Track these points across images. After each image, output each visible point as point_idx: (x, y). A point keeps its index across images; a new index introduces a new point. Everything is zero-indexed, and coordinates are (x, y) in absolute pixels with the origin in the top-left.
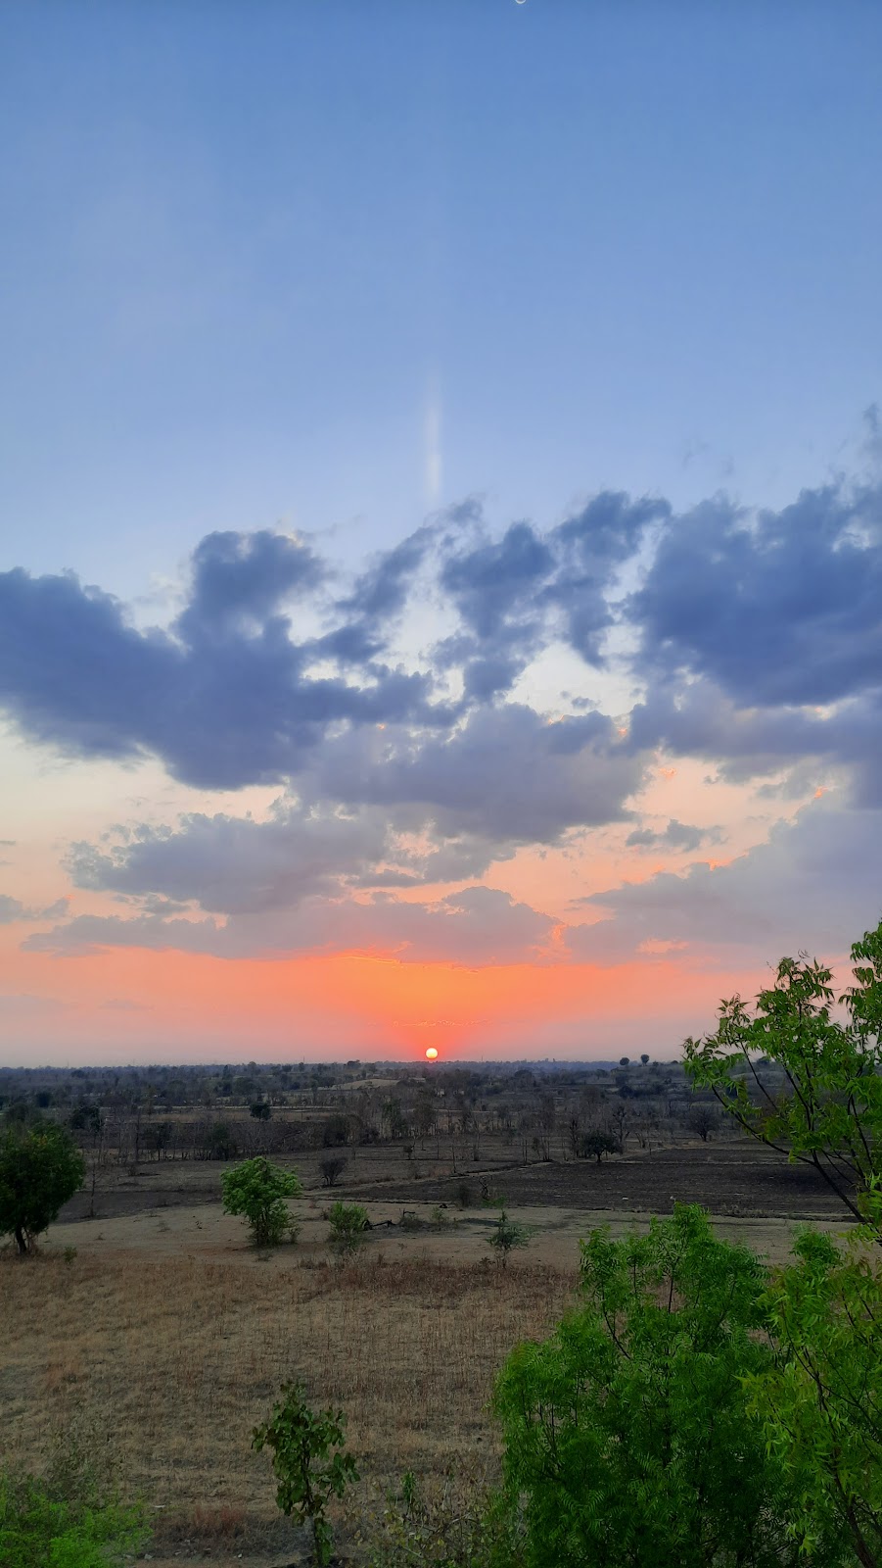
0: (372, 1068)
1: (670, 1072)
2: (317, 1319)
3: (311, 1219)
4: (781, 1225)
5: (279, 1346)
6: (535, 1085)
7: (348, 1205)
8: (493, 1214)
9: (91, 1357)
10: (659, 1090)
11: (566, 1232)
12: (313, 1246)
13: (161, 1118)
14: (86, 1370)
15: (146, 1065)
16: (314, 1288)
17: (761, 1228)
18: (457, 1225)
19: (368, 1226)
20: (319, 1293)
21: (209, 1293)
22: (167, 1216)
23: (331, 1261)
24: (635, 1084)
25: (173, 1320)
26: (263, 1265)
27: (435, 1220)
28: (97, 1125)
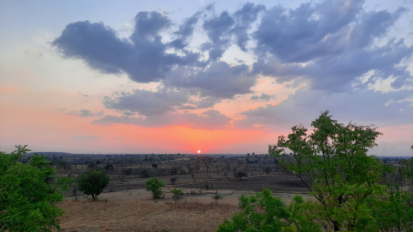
0: (184, 155)
1: (260, 157)
2: (170, 216)
3: (168, 192)
4: (286, 195)
5: (160, 223)
6: (225, 160)
7: (177, 189)
8: (214, 191)
9: (113, 225)
10: (257, 162)
11: (232, 196)
12: (169, 199)
13: (129, 167)
14: (111, 228)
15: (125, 154)
16: (169, 209)
17: (282, 195)
18: (205, 194)
19: (183, 194)
20: (170, 210)
21: (142, 210)
22: (131, 191)
23: (173, 202)
24: (251, 160)
25: (133, 216)
26: (156, 203)
27: (199, 193)
28: (112, 169)
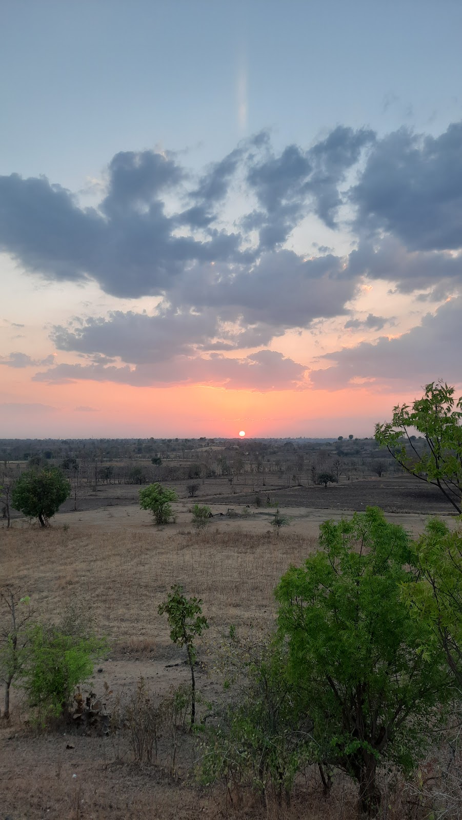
0: (212, 441)
1: (364, 444)
2: (187, 558)
3: (183, 512)
4: (417, 517)
5: (169, 570)
6: (294, 449)
7: (201, 506)
8: (273, 511)
9: (79, 574)
10: (357, 452)
11: (309, 519)
12: (185, 525)
13: (107, 464)
14: (77, 579)
15: (99, 438)
16: (185, 544)
17: (406, 518)
18: (255, 516)
19: (211, 515)
20: (188, 546)
21: (134, 545)
22: (112, 510)
23: (193, 531)
24: (345, 449)
25: (118, 558)
26: (160, 533)
27: (244, 513)
28: (76, 468)
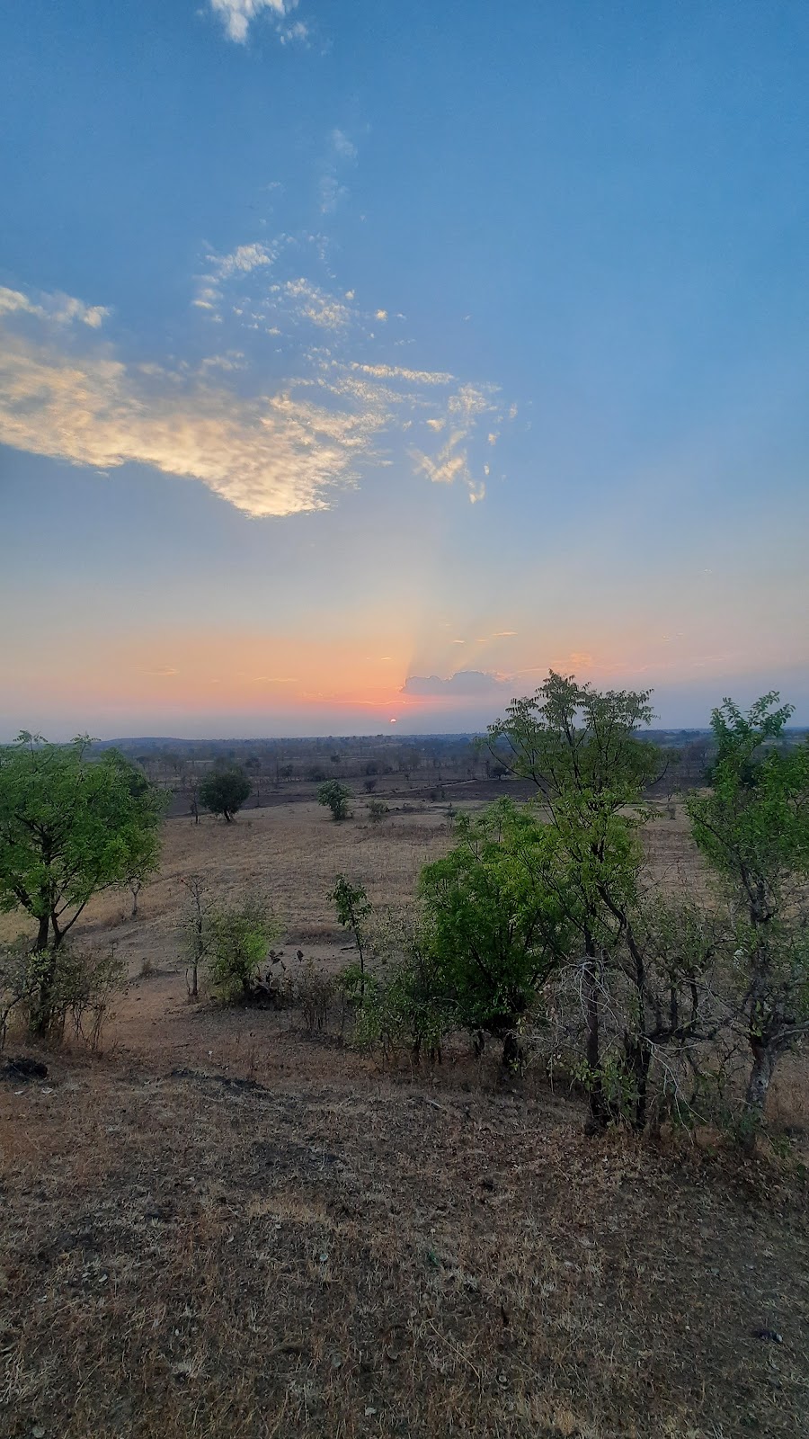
2: (364, 850)
3: (360, 807)
5: (346, 861)
7: (377, 801)
8: (447, 804)
9: (262, 865)
12: (361, 819)
13: (288, 763)
14: (259, 871)
15: (280, 737)
16: (361, 837)
18: (429, 810)
19: (388, 810)
20: (364, 839)
21: (313, 839)
22: (293, 806)
23: (370, 826)
25: (298, 851)
26: (338, 827)
27: (419, 807)
28: (258, 766)
